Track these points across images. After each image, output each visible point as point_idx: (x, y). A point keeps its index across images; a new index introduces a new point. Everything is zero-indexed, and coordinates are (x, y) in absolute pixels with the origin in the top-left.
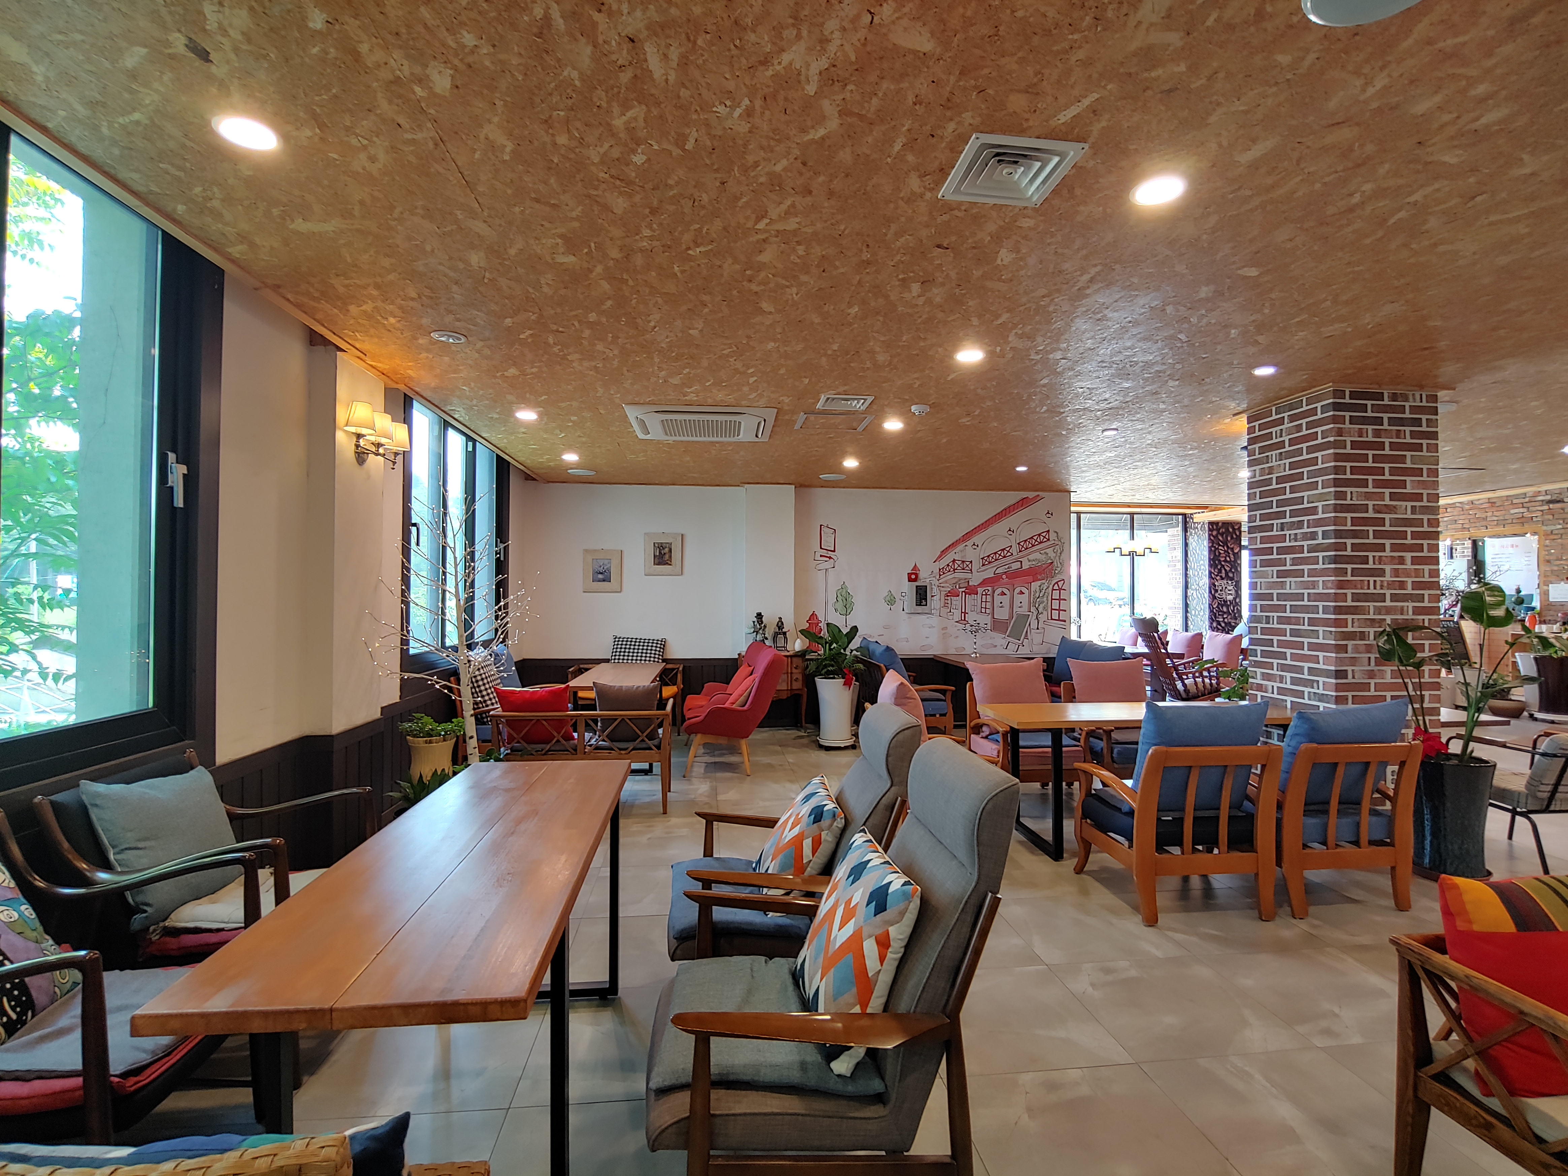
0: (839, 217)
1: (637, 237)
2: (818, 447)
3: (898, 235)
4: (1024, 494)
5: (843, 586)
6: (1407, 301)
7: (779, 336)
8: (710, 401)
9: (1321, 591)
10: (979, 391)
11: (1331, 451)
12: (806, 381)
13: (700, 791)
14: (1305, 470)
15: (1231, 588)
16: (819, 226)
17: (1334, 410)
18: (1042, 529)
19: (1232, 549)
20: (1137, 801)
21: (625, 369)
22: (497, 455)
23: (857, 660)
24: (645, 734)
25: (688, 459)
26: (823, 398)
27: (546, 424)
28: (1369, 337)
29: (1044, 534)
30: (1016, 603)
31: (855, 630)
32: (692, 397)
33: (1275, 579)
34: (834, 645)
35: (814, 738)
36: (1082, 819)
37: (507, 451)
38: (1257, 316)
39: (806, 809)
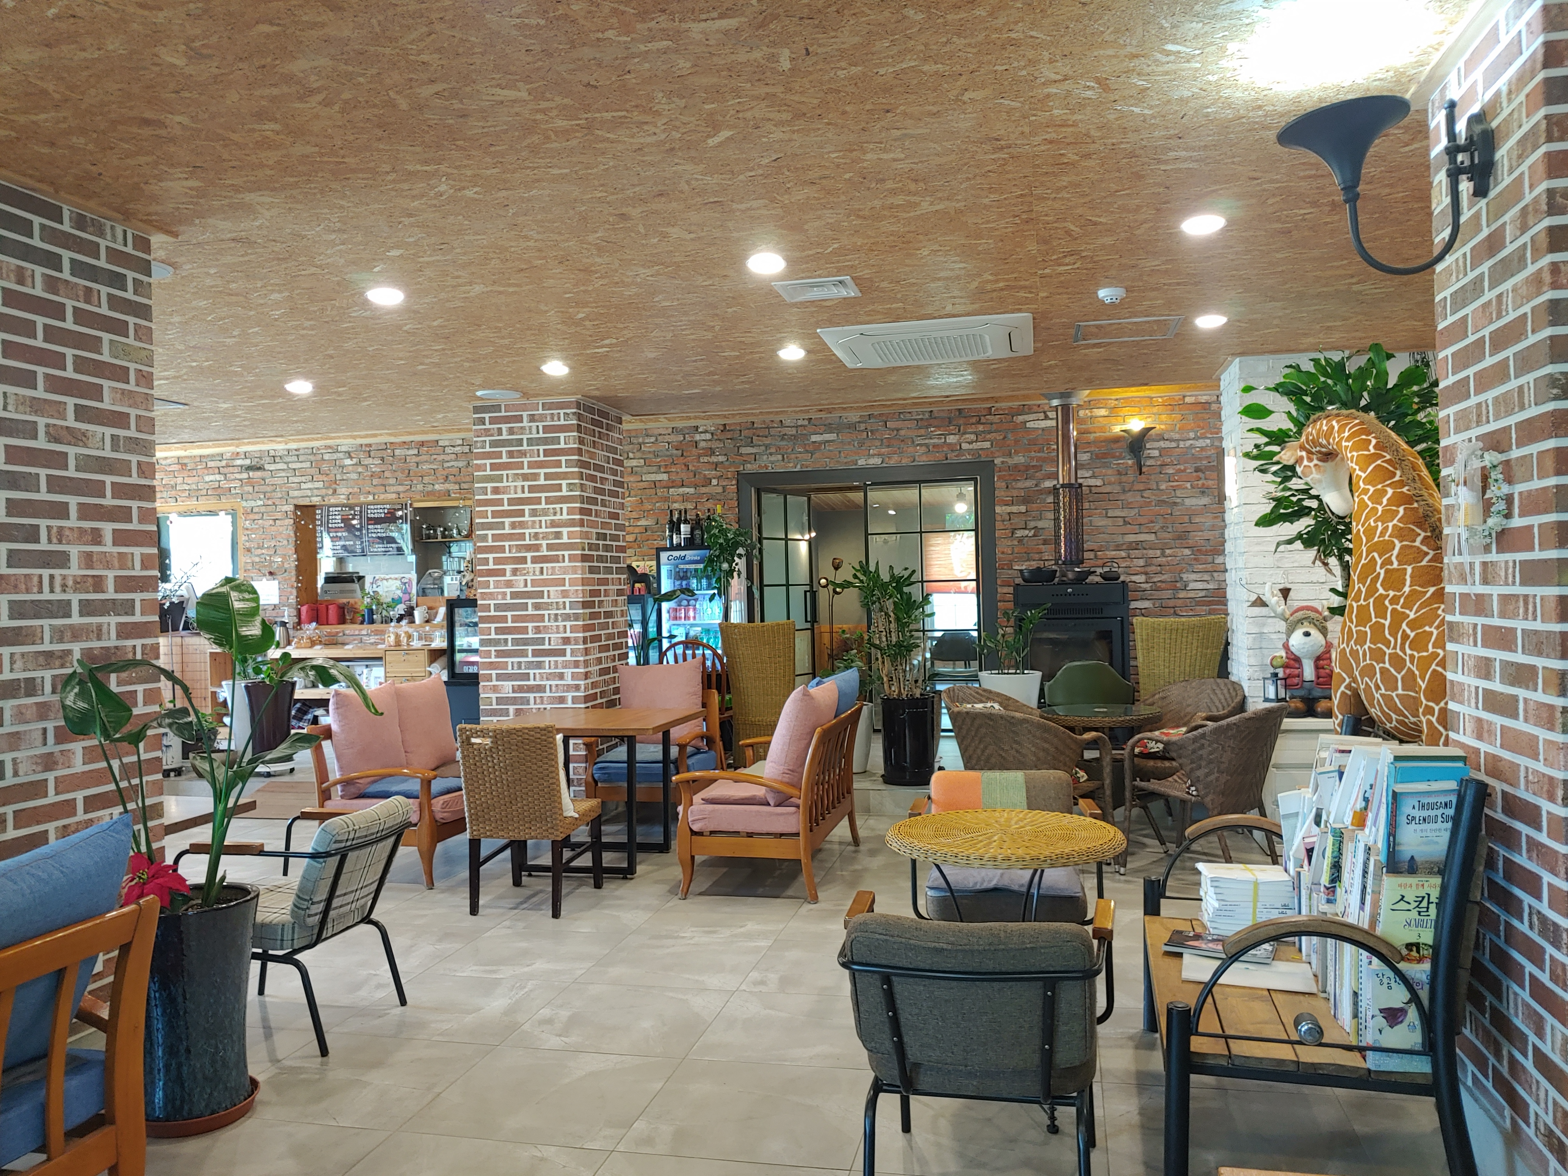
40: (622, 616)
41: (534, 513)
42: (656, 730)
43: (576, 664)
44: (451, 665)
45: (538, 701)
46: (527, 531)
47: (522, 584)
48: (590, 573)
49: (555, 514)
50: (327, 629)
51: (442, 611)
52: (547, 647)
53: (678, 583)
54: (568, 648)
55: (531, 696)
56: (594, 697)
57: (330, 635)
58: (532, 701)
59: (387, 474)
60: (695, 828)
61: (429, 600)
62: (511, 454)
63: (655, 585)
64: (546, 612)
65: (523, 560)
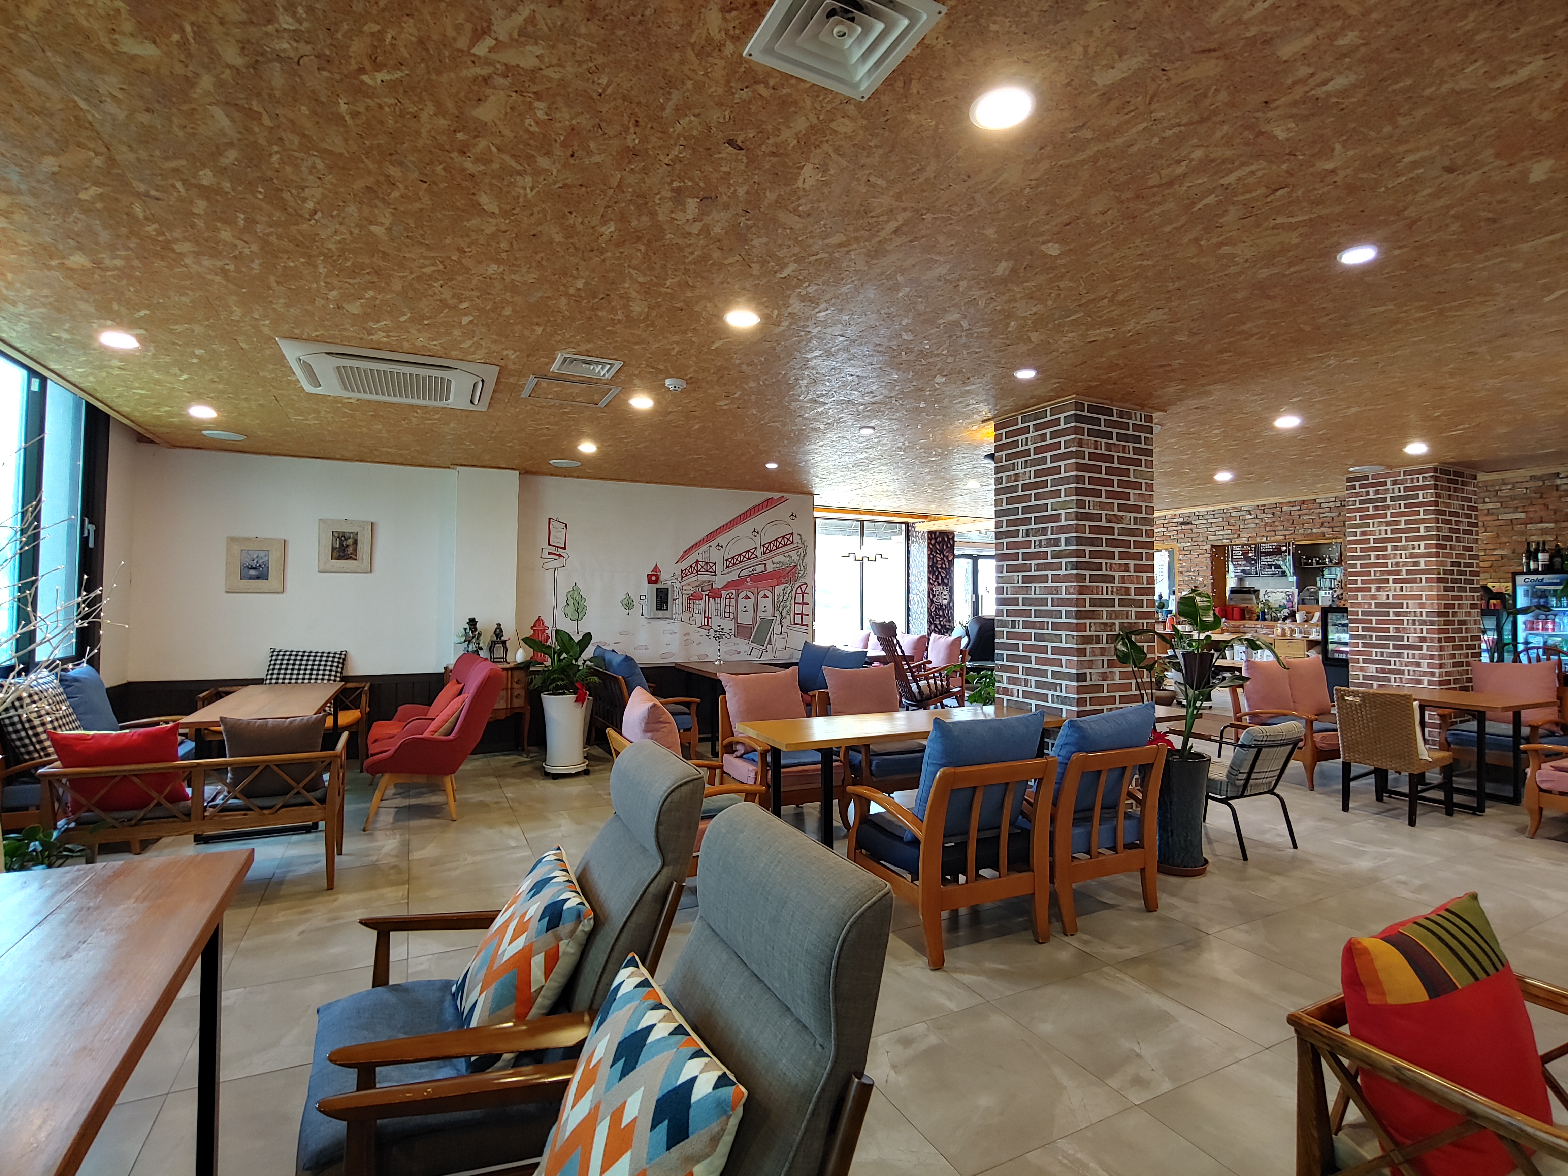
0: (600, 59)
1: (270, 28)
2: (549, 423)
3: (680, 111)
4: (769, 495)
5: (575, 588)
6: (1170, 310)
7: (504, 255)
8: (406, 346)
9: (1063, 596)
10: (744, 367)
11: (1073, 461)
12: (539, 330)
13: (385, 850)
14: (1049, 478)
15: (946, 593)
16: (570, 69)
17: (1076, 422)
18: (786, 530)
19: (947, 557)
20: (924, 830)
21: (272, 279)
22: (87, 403)
23: (592, 672)
24: (302, 785)
25: (380, 427)
26: (559, 357)
27: (154, 356)
28: (1124, 347)
29: (788, 537)
30: (761, 608)
31: (588, 637)
32: (380, 336)
33: (1021, 585)
34: (564, 655)
35: (538, 764)
36: (856, 849)
37: (98, 395)
38: (1040, 308)
39: (535, 908)
40: (1475, 624)
41: (1395, 548)
42: (1506, 709)
43: (1432, 657)
44: (1325, 652)
45: (1398, 680)
46: (1389, 561)
47: (1385, 598)
48: (1445, 591)
49: (1414, 549)
50: (1233, 623)
51: (1317, 615)
52: (1405, 642)
53: (1535, 600)
54: (1425, 645)
55: (1392, 676)
56: (1448, 682)
57: (1234, 627)
58: (1393, 680)
59: (1276, 524)
60: (1543, 786)
61: (1307, 607)
62: (1376, 508)
63: (1511, 602)
64: (1405, 619)
65: (1387, 581)
